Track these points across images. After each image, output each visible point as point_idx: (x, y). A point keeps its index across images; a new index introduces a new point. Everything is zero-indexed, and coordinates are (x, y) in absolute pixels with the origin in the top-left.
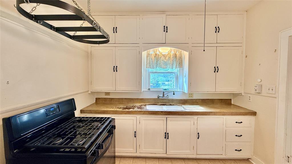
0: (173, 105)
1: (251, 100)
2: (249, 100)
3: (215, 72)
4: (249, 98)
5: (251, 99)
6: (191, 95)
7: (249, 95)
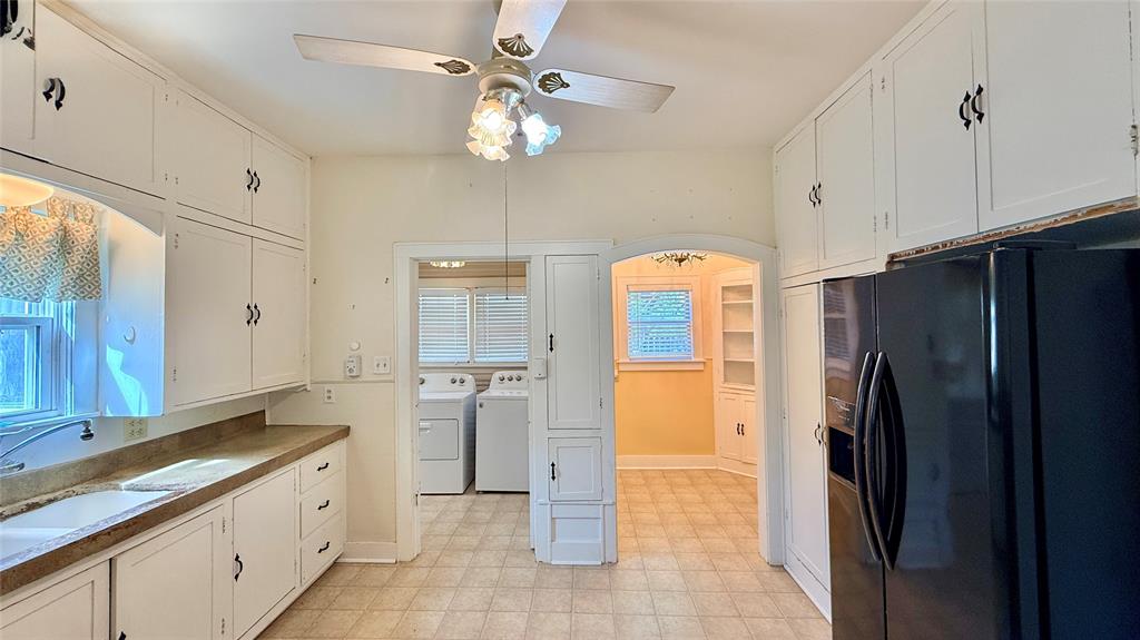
0: (50, 501)
1: (333, 400)
2: (326, 400)
3: (248, 322)
4: (327, 394)
5: (333, 398)
6: (137, 427)
7: (327, 387)
